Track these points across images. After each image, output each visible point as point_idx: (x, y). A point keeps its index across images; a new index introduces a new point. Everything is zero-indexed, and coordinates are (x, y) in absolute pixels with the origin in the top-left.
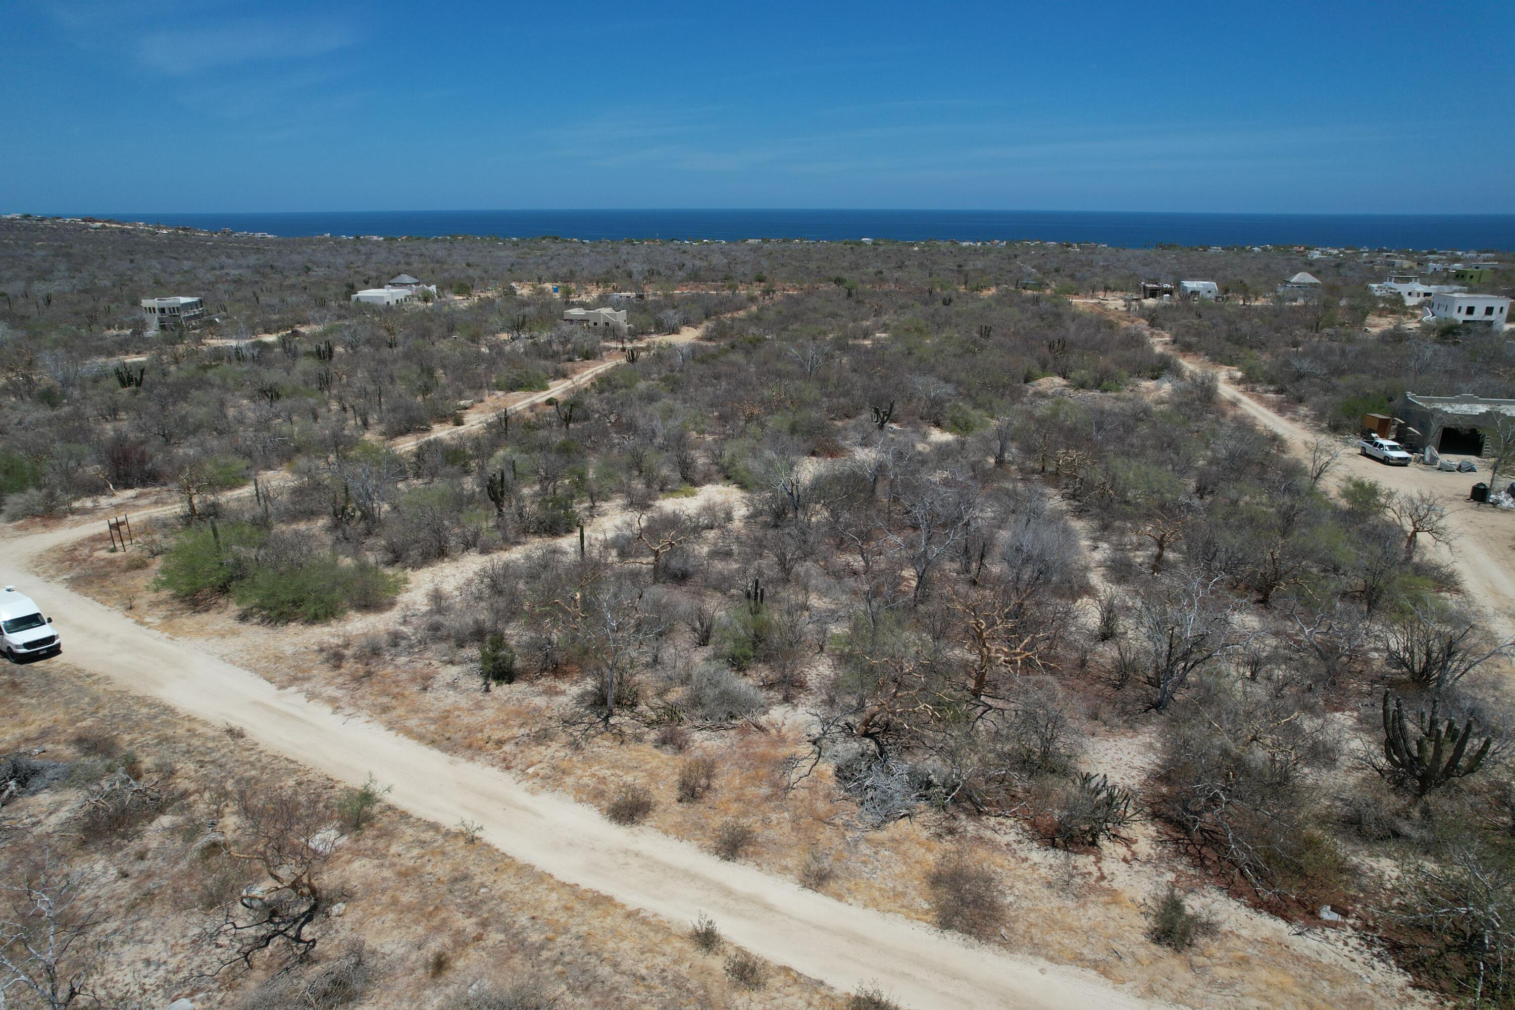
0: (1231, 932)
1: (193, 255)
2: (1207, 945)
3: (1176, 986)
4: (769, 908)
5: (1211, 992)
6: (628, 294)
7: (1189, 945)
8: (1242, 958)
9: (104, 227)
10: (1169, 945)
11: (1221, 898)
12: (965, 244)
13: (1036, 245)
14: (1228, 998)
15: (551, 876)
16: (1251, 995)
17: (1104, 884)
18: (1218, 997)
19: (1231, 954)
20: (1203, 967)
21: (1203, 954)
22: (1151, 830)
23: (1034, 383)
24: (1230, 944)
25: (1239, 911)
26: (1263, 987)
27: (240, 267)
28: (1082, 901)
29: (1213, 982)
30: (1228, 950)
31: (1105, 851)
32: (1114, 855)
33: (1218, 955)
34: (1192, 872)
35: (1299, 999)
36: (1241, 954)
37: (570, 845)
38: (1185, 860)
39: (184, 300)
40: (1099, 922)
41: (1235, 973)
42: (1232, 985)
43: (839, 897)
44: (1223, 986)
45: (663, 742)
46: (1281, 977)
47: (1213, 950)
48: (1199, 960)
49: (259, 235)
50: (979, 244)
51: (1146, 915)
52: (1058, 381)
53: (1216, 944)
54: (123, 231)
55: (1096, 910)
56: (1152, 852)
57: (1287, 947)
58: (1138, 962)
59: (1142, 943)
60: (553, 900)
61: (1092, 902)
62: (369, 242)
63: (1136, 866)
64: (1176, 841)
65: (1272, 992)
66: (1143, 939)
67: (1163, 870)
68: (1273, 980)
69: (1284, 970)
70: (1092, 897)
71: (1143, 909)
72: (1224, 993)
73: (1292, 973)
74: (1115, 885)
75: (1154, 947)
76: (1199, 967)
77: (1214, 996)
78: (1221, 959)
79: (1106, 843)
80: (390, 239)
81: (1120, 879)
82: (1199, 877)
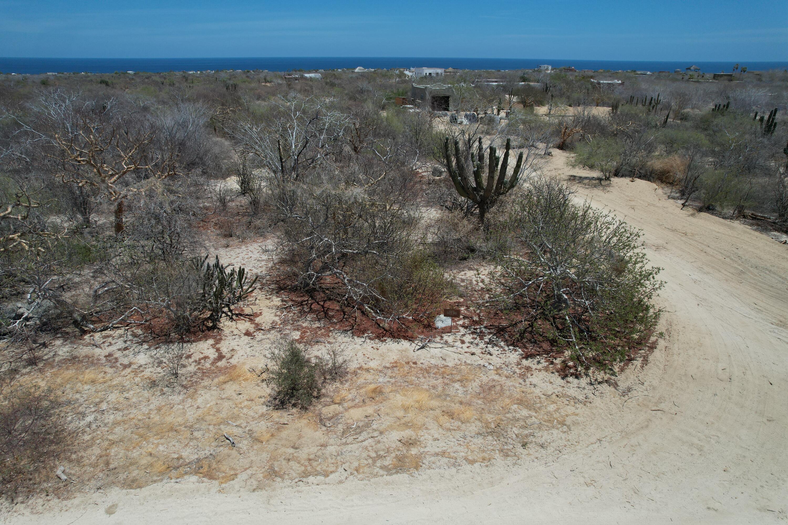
0: (361, 368)
2: (337, 391)
3: (303, 454)
5: (346, 444)
7: (318, 398)
8: (374, 391)
10: (294, 405)
11: (346, 339)
12: (191, 72)
14: (365, 443)
16: (391, 428)
17: (221, 364)
18: (355, 446)
19: (363, 391)
20: (335, 417)
21: (333, 402)
22: (277, 301)
24: (361, 381)
25: (365, 345)
26: (400, 413)
28: (191, 390)
29: (347, 429)
30: (359, 388)
31: (226, 331)
32: (236, 332)
33: (350, 396)
34: (317, 325)
35: (438, 412)
36: (372, 386)
38: (309, 317)
40: (210, 409)
41: (370, 410)
42: (368, 425)
44: (360, 430)
46: (417, 396)
47: (344, 393)
48: (328, 411)
51: (268, 381)
53: (347, 385)
55: (208, 396)
56: (277, 319)
57: (415, 363)
58: (258, 440)
59: (262, 415)
61: (205, 387)
63: (259, 336)
64: (301, 304)
65: (411, 415)
66: (265, 408)
67: (287, 332)
68: (409, 402)
69: (417, 387)
70: (206, 382)
71: (265, 376)
72: (361, 438)
73: (426, 387)
74: (233, 361)
75: (276, 415)
76: (330, 419)
77: (349, 447)
78: (353, 400)
79: (228, 323)
81: (241, 353)
82: (324, 327)
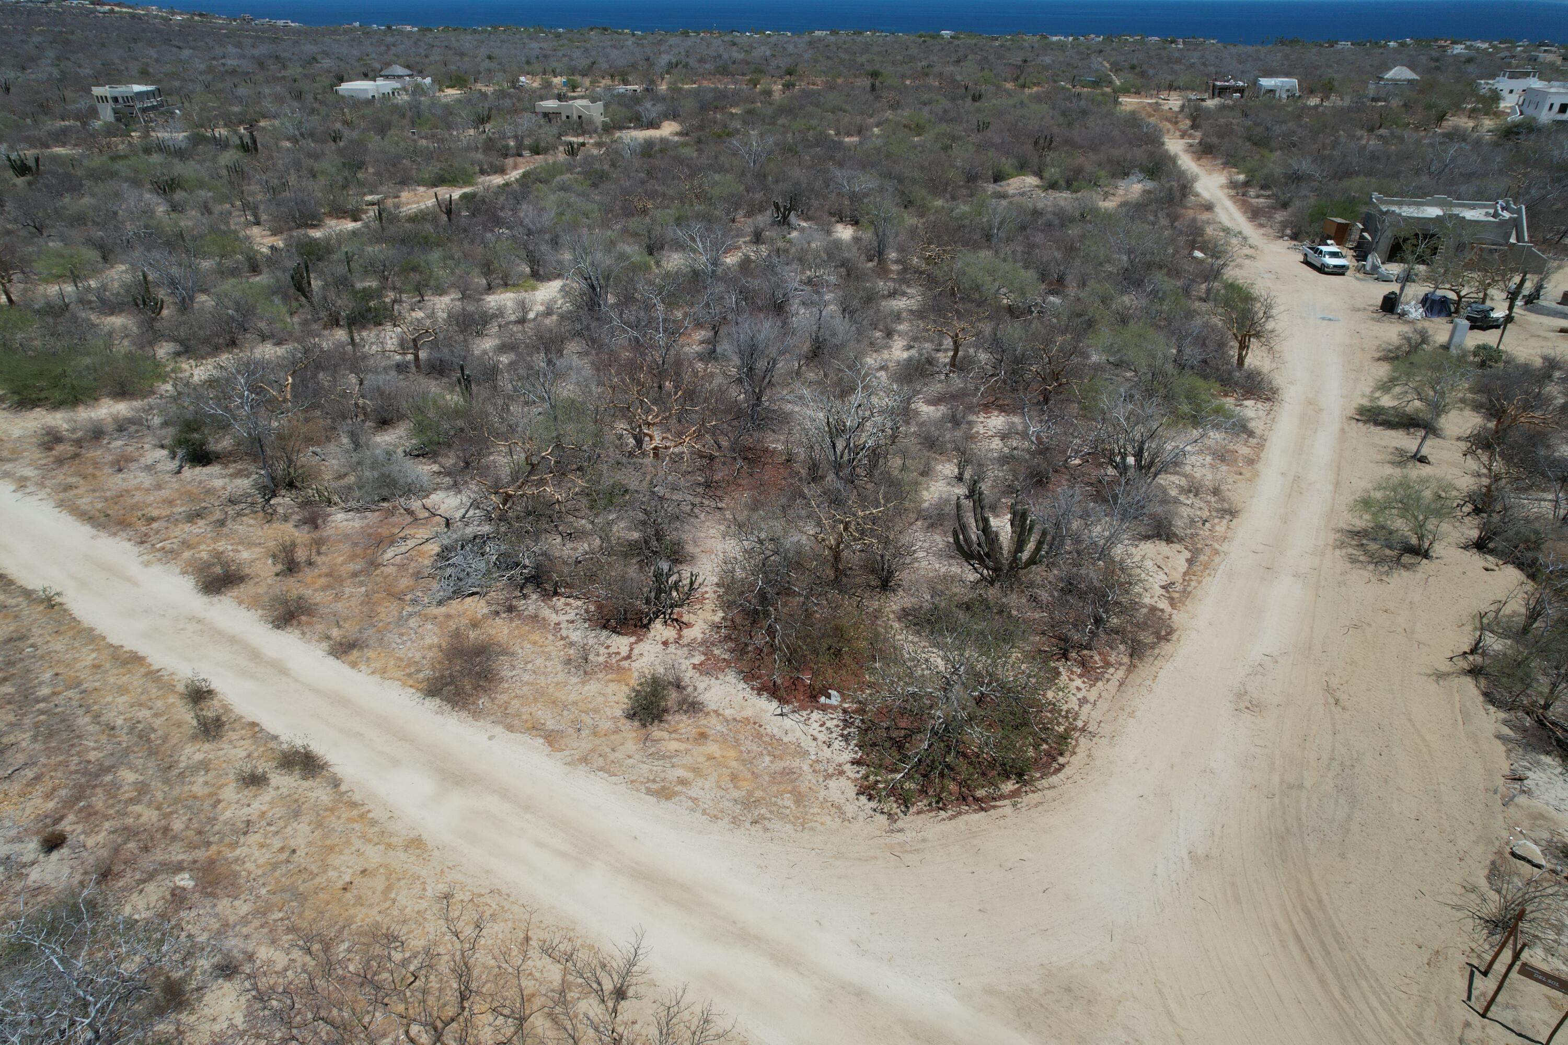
0: (715, 711)
1: (200, 44)
2: (679, 722)
3: (613, 756)
4: (282, 670)
5: (644, 763)
6: (636, 87)
7: (661, 721)
8: (702, 734)
9: (112, 11)
10: (640, 720)
12: (1055, 39)
13: (1136, 42)
14: (656, 768)
15: (104, 638)
16: (684, 766)
17: (625, 663)
18: (647, 767)
19: (697, 731)
20: (657, 741)
21: (668, 730)
22: (719, 616)
23: (1003, 183)
24: (705, 722)
25: (742, 692)
26: (702, 759)
27: (242, 56)
28: (588, 678)
29: (655, 753)
30: (698, 727)
31: (652, 633)
32: (658, 636)
33: (684, 731)
34: (725, 656)
36: (707, 730)
37: (146, 611)
39: (137, 88)
42: (671, 757)
43: (354, 665)
45: (304, 521)
49: (281, 23)
50: (1071, 39)
52: (1031, 180)
54: (133, 16)
57: (760, 726)
58: (595, 734)
59: (614, 718)
60: (88, 657)
62: (400, 32)
66: (620, 713)
72: (657, 764)
73: (744, 749)
74: (635, 664)
75: (623, 722)
76: (652, 741)
77: (643, 766)
78: (683, 734)
79: (660, 626)
80: (425, 30)
81: (645, 659)
82: (729, 661)
